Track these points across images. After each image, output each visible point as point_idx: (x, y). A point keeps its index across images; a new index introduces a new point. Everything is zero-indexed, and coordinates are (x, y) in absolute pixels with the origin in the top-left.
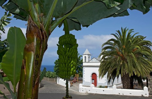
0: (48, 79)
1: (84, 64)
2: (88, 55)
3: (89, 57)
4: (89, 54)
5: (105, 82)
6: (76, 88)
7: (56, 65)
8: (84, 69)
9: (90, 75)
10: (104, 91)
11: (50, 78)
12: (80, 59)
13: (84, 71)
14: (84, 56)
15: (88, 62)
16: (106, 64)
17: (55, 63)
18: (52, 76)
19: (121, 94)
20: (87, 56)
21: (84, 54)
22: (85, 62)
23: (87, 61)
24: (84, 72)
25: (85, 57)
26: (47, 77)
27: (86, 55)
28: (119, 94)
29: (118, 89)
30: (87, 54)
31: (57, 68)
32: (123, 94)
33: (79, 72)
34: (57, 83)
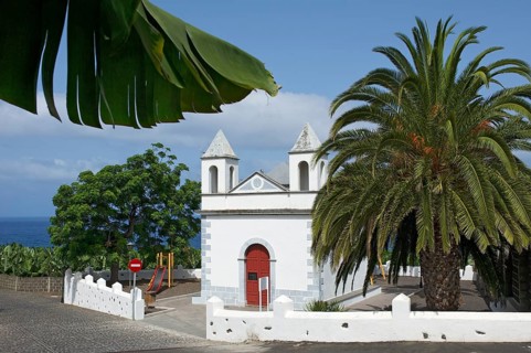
0: (16, 282)
1: (207, 204)
2: (226, 158)
3: (231, 169)
4: (233, 154)
5: (311, 282)
6: (175, 317)
7: (62, 214)
8: (209, 226)
9: (240, 252)
10: (345, 325)
11: (25, 275)
12: (178, 182)
13: (209, 237)
14: (206, 165)
15: (229, 194)
16: (357, 192)
17: (56, 201)
18: (34, 269)
19: (435, 338)
20: (221, 165)
21: (206, 155)
22: (215, 192)
23: (222, 188)
24: (206, 242)
25: (214, 170)
26: (9, 272)
27: (216, 158)
28: (426, 336)
29: (418, 313)
30: (221, 155)
31: (66, 227)
32: (443, 337)
33: (175, 244)
34: (67, 301)
